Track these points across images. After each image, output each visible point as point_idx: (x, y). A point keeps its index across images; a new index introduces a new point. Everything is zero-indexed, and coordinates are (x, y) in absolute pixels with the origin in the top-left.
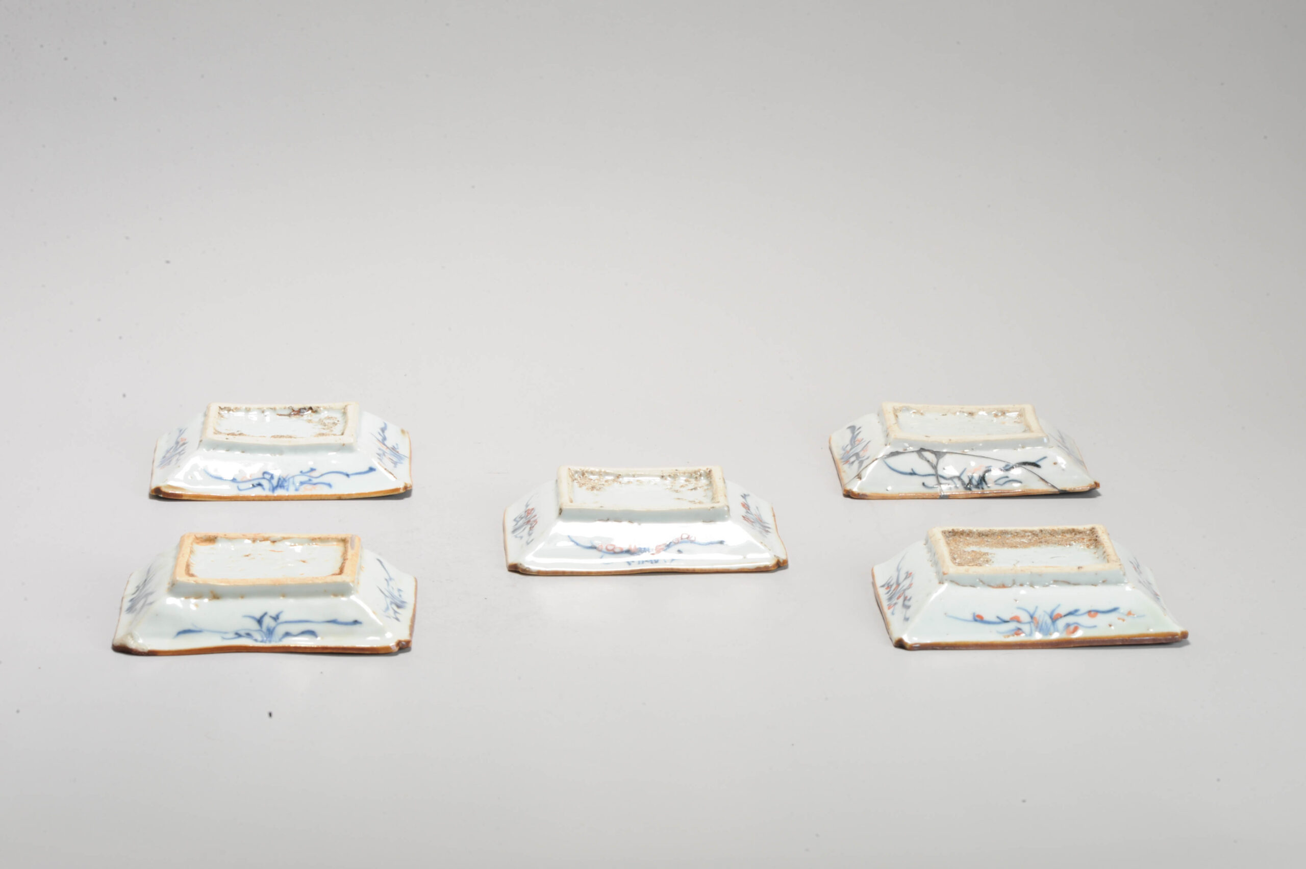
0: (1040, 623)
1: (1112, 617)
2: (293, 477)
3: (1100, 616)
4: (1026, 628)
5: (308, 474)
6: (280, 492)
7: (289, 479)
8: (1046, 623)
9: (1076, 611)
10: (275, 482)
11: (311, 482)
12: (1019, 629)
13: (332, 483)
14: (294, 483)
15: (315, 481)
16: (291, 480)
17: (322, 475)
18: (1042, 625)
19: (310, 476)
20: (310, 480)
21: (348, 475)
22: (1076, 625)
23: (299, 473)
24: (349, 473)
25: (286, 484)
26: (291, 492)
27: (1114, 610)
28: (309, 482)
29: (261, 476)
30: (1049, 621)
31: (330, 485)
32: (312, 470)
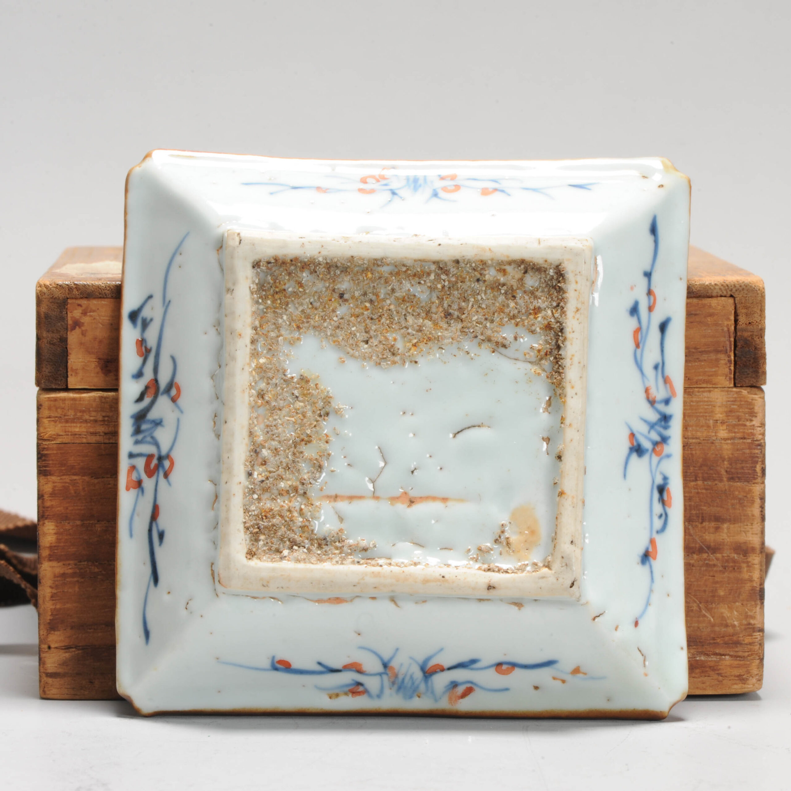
0: (401, 677)
1: (543, 676)
3: (518, 672)
4: (372, 683)
8: (411, 677)
9: (474, 661)
12: (359, 684)
18: (403, 680)
22: (469, 685)
27: (549, 663)
30: (418, 675)
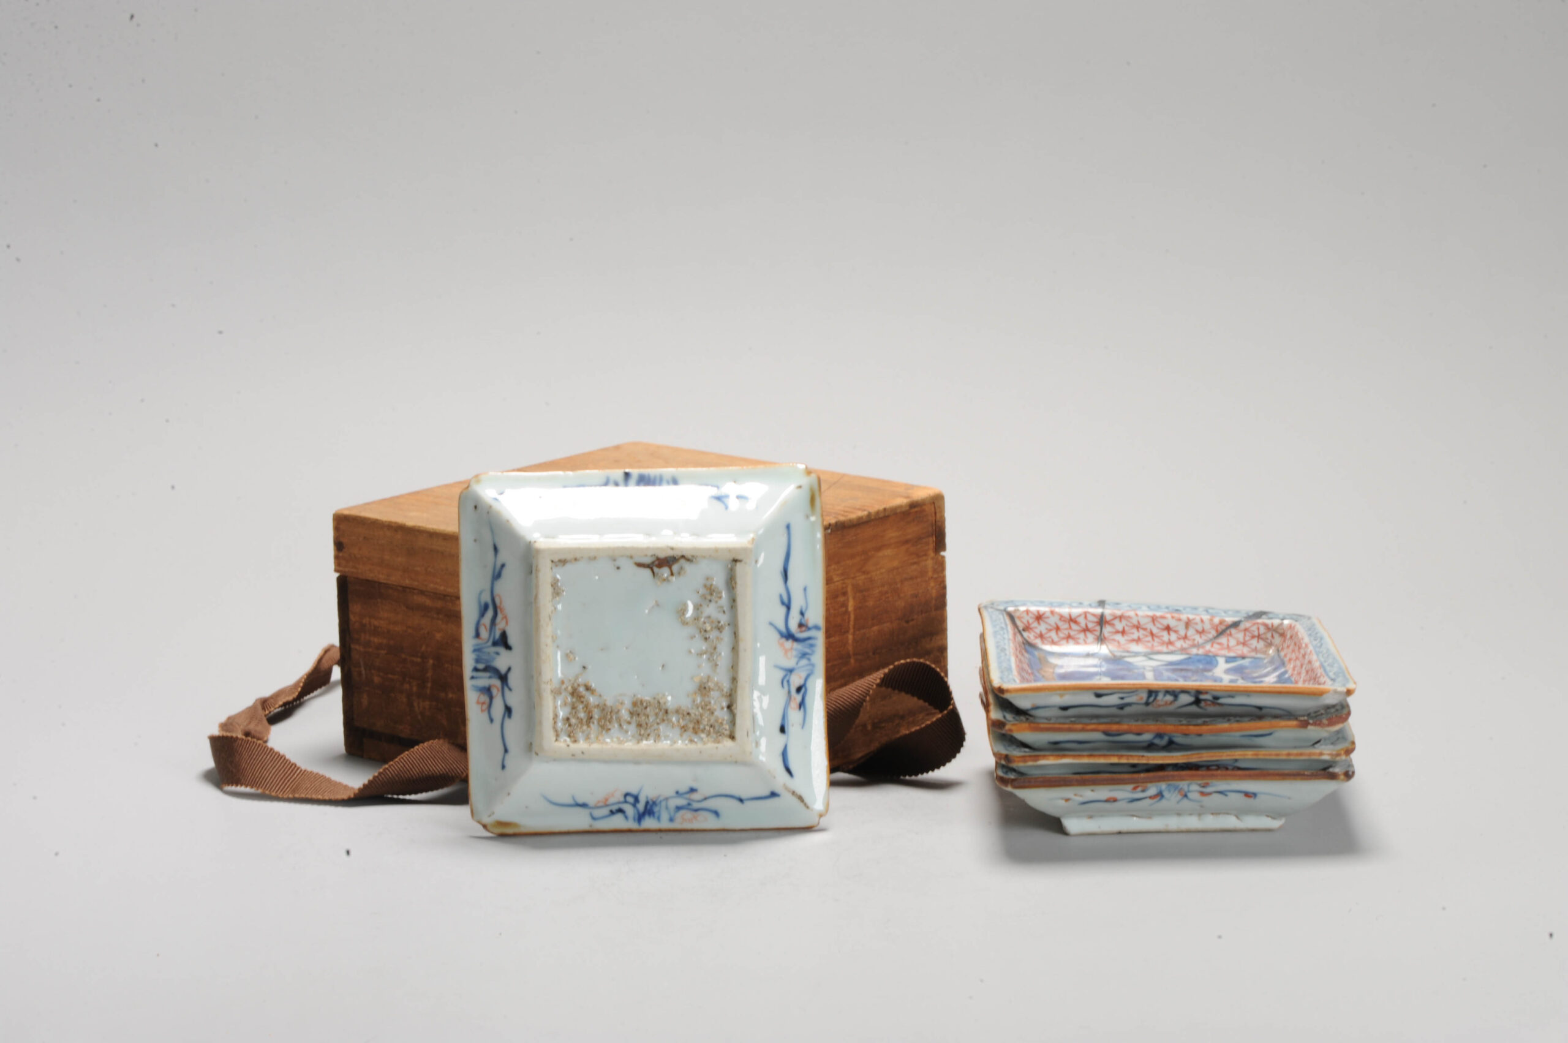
2: (667, 799)
5: (687, 796)
6: (649, 823)
7: (661, 802)
10: (641, 806)
11: (690, 807)
13: (720, 811)
14: (667, 808)
15: (696, 805)
16: (663, 804)
17: (706, 799)
19: (689, 799)
20: (689, 804)
21: (741, 800)
23: (674, 794)
24: (743, 797)
25: (656, 809)
26: (665, 824)
28: (688, 807)
29: (622, 799)
31: (716, 813)
32: (692, 790)
